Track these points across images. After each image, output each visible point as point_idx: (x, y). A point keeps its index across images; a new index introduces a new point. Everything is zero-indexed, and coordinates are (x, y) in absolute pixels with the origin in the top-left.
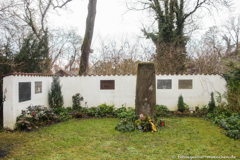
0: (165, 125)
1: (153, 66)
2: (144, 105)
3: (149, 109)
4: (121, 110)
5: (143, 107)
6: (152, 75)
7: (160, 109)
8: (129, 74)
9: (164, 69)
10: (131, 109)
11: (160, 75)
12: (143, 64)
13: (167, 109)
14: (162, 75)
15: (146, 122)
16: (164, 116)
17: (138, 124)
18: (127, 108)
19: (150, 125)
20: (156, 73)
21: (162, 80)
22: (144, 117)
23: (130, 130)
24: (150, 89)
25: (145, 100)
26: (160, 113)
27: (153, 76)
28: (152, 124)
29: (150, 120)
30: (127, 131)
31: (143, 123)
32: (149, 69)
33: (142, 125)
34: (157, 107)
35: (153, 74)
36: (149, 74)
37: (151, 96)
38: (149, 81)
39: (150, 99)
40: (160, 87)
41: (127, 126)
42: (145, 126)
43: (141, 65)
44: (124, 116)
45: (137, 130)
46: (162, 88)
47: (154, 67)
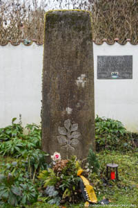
0: (120, 178)
1: (86, 20)
2: (62, 125)
3: (76, 135)
4: (9, 132)
5: (62, 132)
6: (84, 44)
7: (105, 130)
8: (28, 43)
9: (113, 30)
10: (35, 129)
11: (105, 44)
12: (58, 16)
13: (121, 128)
14: (110, 44)
15: (67, 175)
16: (115, 147)
17: (47, 181)
18: (24, 125)
19: (80, 186)
20: (94, 39)
21: (109, 57)
22: (63, 162)
23: (24, 201)
24: (78, 84)
25: (66, 112)
26: (104, 139)
27: (88, 49)
28: (86, 182)
29: (80, 170)
30: (17, 204)
31: (61, 179)
32: (75, 29)
33: (57, 184)
34: (97, 124)
35: (86, 44)
36: (76, 42)
37: (81, 101)
38: (76, 62)
39: (80, 109)
40: (104, 74)
41: (16, 190)
42: (65, 188)
43: (53, 20)
44: (15, 149)
45: (44, 199)
46: (109, 77)
47: (89, 24)
